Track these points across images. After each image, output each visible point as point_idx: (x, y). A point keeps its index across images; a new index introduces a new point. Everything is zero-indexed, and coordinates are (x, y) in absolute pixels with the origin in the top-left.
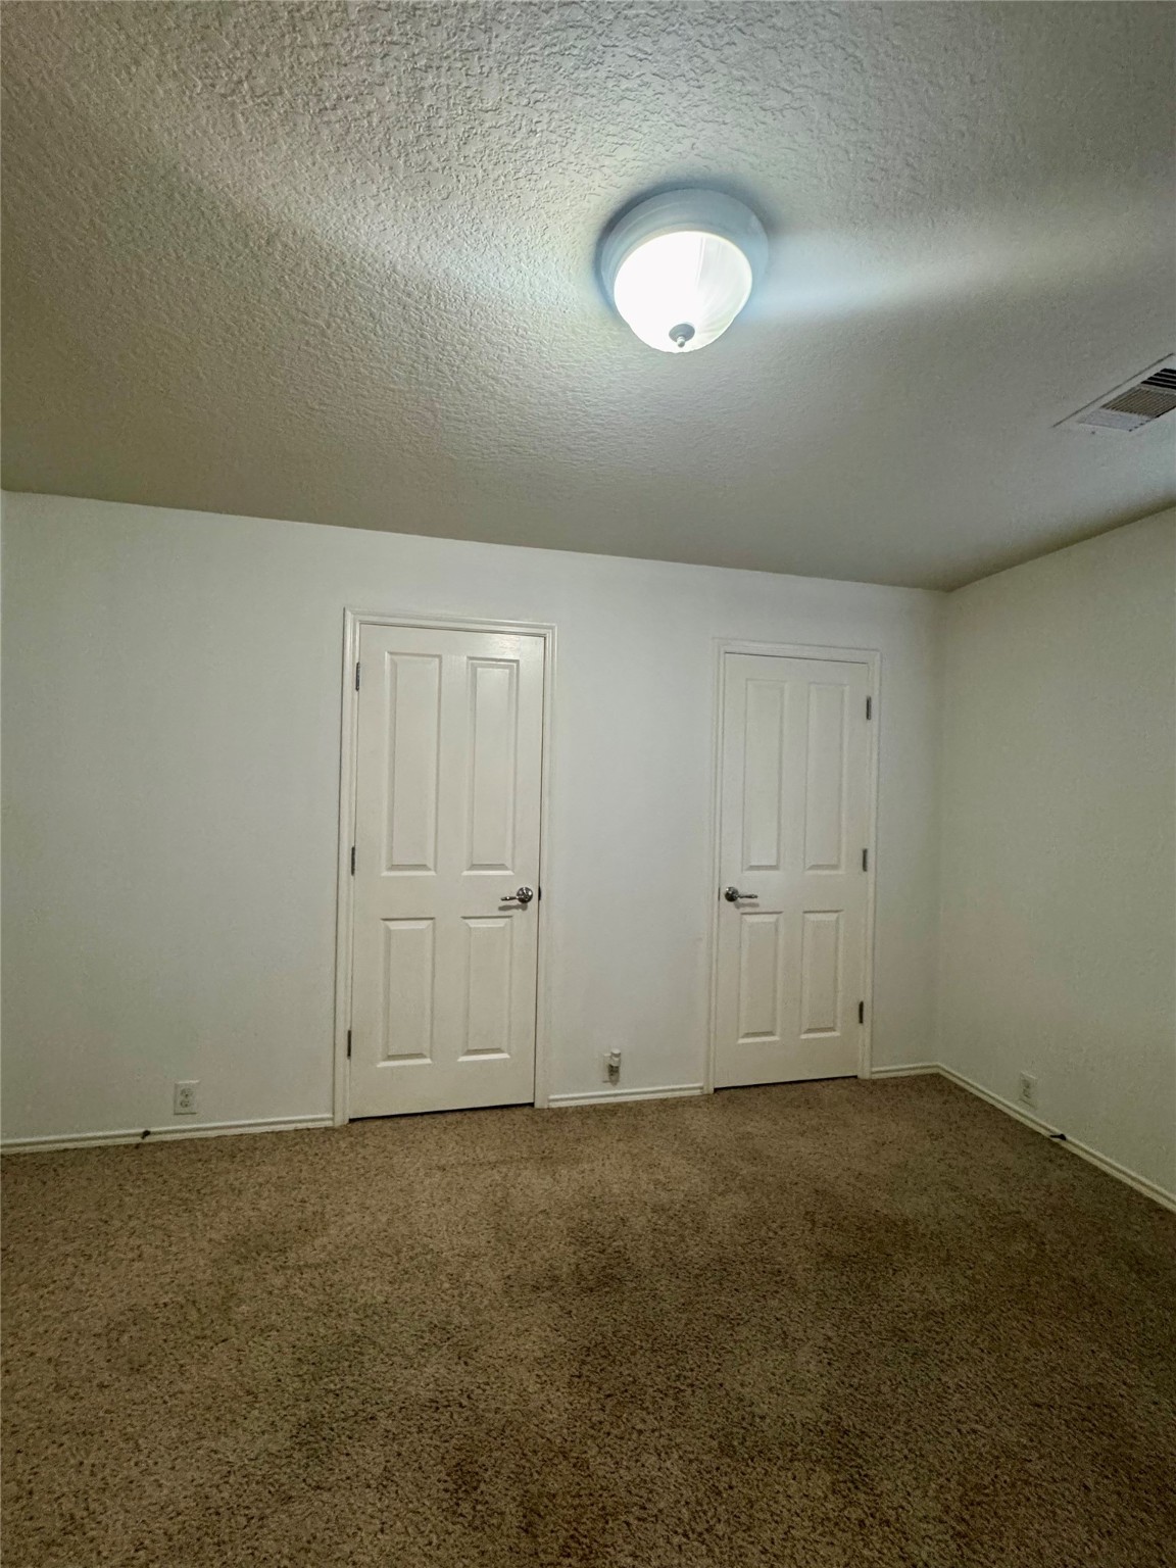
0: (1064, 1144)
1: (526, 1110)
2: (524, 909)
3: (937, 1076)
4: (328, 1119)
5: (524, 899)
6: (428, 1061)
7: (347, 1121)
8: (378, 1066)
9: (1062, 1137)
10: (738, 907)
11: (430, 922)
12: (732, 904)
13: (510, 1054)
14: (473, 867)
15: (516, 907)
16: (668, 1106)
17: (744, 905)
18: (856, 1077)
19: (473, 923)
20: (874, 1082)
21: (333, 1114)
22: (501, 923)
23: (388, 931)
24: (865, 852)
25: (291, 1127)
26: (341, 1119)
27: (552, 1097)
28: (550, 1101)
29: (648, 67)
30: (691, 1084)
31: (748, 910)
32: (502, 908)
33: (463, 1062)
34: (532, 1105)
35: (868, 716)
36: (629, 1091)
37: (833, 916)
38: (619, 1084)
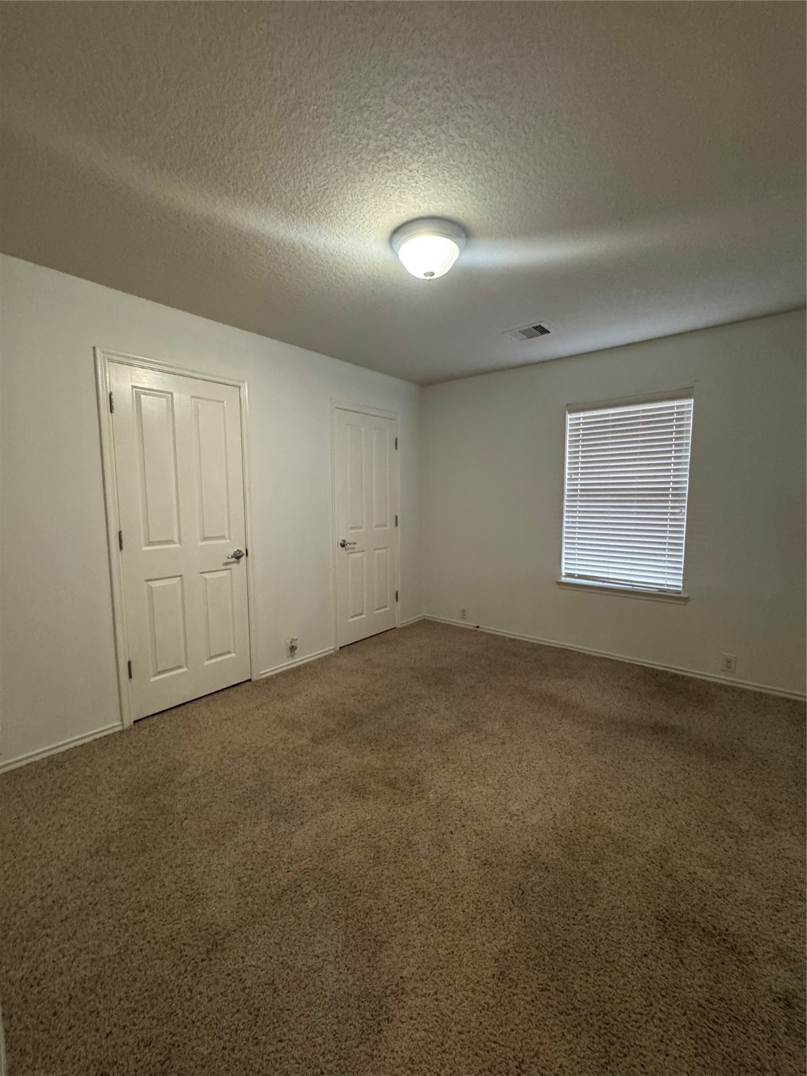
0: (479, 629)
1: (248, 683)
2: (238, 563)
3: (424, 620)
4: (119, 726)
5: (238, 556)
6: (185, 669)
7: (132, 723)
8: (152, 680)
9: (478, 627)
10: (346, 550)
11: (179, 578)
12: (343, 548)
13: (235, 653)
14: (205, 539)
15: (233, 562)
16: (324, 660)
17: (348, 549)
18: (395, 628)
19: (206, 576)
20: (404, 628)
21: (122, 721)
22: (226, 573)
23: (151, 588)
24: (397, 517)
25: (91, 739)
26: (128, 722)
27: (261, 672)
28: (261, 675)
29: (469, 189)
30: (329, 648)
31: (351, 551)
32: (226, 564)
33: (207, 665)
34: (250, 680)
35: (396, 448)
36: (301, 659)
37: (384, 551)
38: (295, 656)
